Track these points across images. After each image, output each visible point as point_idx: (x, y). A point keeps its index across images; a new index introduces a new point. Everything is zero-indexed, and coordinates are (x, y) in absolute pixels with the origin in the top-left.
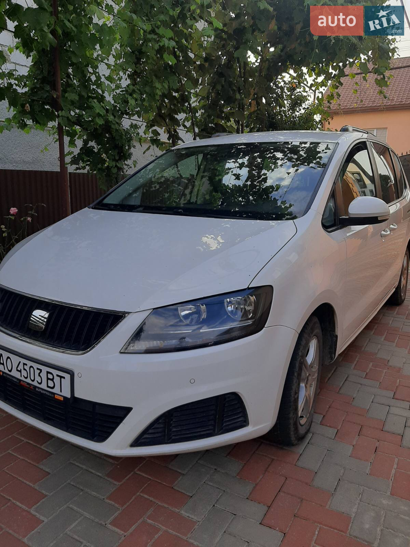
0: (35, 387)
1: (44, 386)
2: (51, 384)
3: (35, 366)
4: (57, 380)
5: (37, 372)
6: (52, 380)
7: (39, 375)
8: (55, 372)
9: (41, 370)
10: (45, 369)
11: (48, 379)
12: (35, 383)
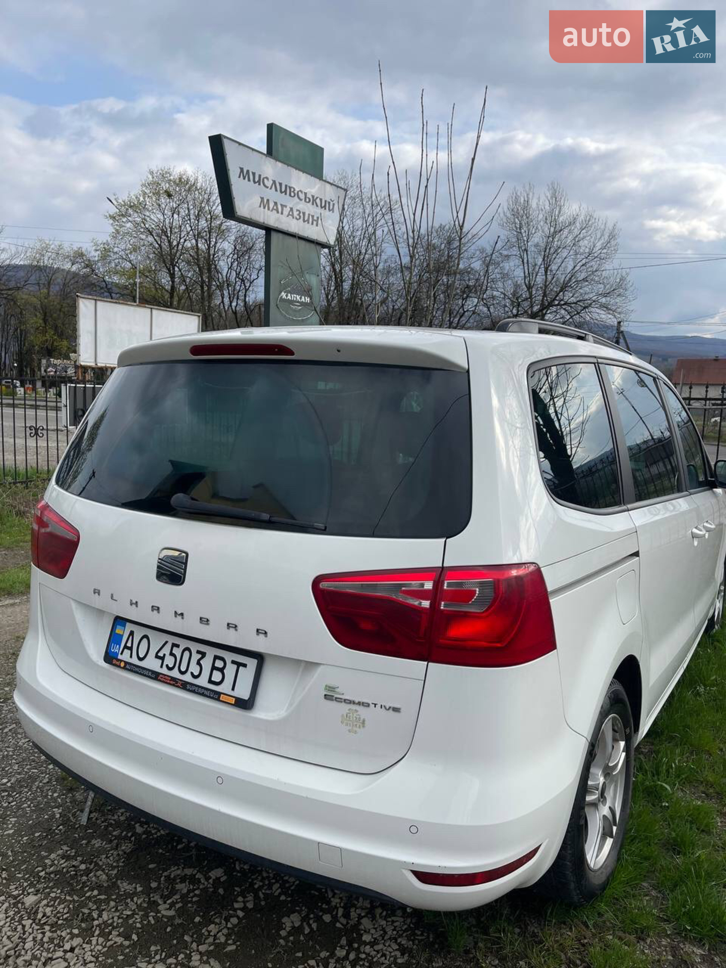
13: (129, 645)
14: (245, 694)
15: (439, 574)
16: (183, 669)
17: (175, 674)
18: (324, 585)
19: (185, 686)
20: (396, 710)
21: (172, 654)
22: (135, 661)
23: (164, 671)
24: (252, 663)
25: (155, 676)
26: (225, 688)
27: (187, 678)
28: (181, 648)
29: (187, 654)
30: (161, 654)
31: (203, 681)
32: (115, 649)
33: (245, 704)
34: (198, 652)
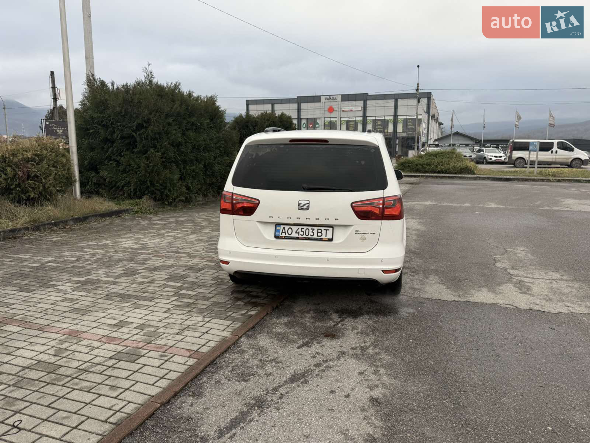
13: (284, 231)
14: (331, 238)
15: (384, 198)
16: (307, 234)
17: (304, 236)
18: (353, 205)
19: (309, 239)
20: (374, 234)
21: (302, 231)
22: (287, 235)
23: (300, 236)
24: (331, 229)
25: (297, 238)
26: (323, 237)
27: (309, 236)
28: (305, 229)
29: (307, 231)
30: (297, 232)
31: (315, 236)
32: (278, 234)
33: (331, 240)
34: (312, 229)
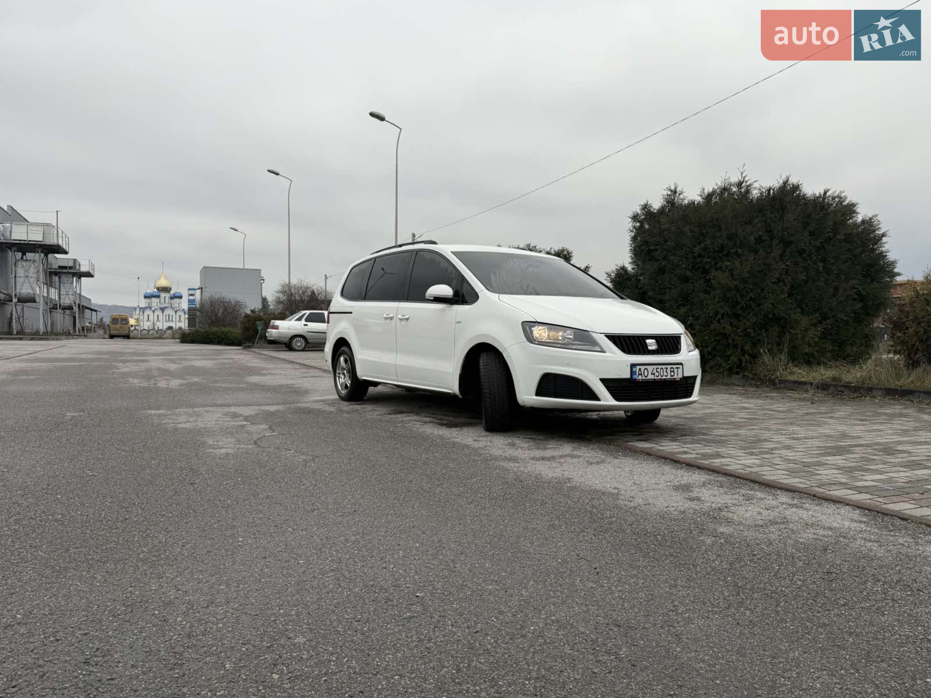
0: (665, 379)
1: (669, 377)
2: (672, 374)
3: (664, 367)
4: (676, 370)
5: (665, 370)
6: (673, 371)
7: (666, 372)
8: (674, 366)
9: (667, 368)
10: (669, 367)
11: (671, 371)
12: (664, 377)
